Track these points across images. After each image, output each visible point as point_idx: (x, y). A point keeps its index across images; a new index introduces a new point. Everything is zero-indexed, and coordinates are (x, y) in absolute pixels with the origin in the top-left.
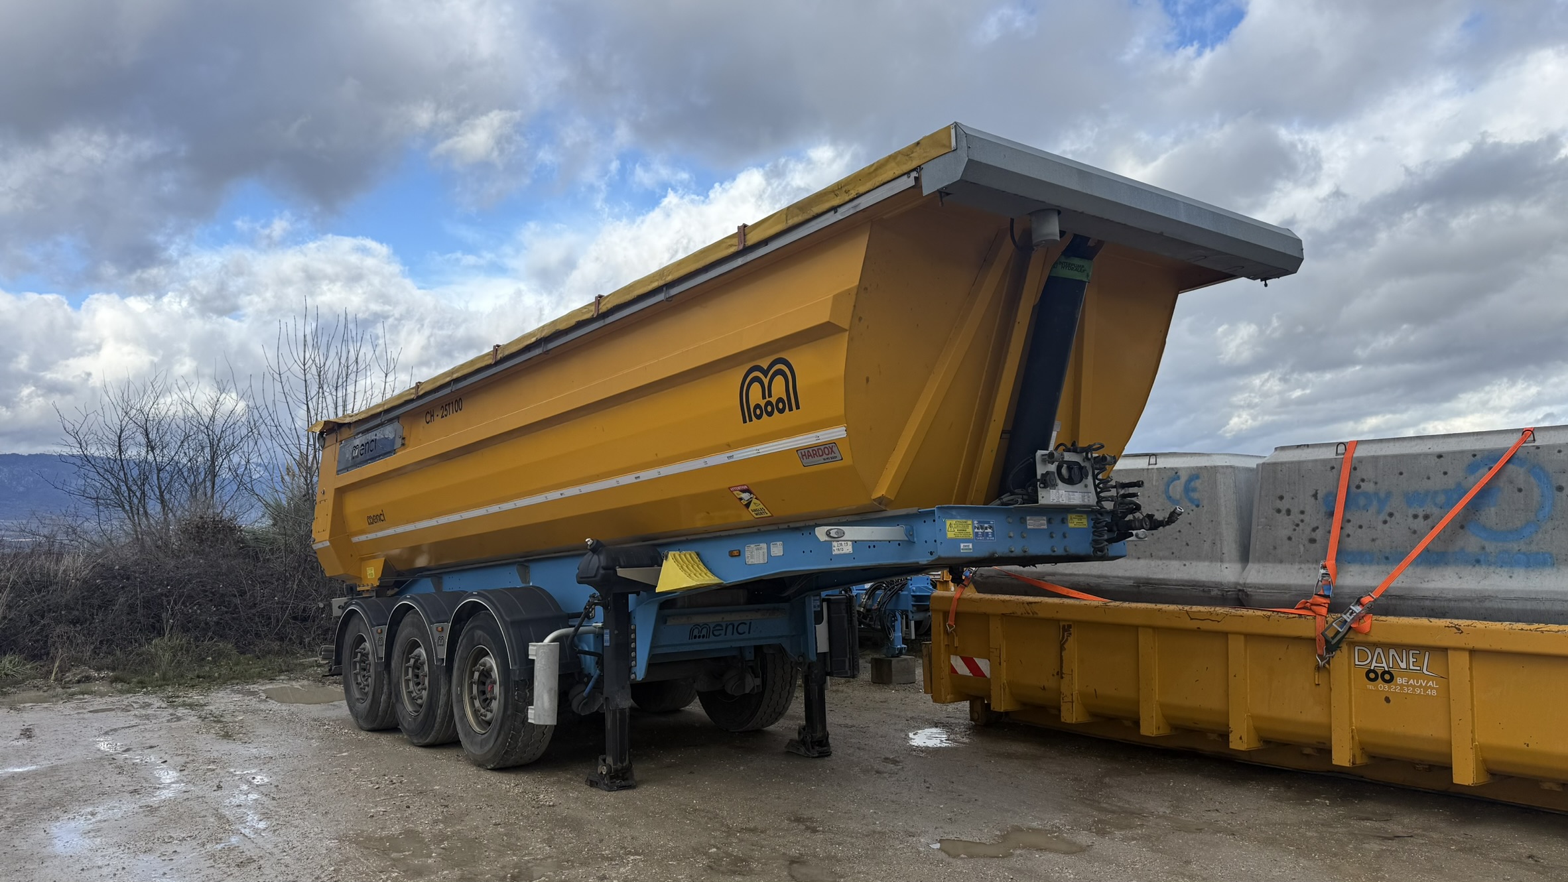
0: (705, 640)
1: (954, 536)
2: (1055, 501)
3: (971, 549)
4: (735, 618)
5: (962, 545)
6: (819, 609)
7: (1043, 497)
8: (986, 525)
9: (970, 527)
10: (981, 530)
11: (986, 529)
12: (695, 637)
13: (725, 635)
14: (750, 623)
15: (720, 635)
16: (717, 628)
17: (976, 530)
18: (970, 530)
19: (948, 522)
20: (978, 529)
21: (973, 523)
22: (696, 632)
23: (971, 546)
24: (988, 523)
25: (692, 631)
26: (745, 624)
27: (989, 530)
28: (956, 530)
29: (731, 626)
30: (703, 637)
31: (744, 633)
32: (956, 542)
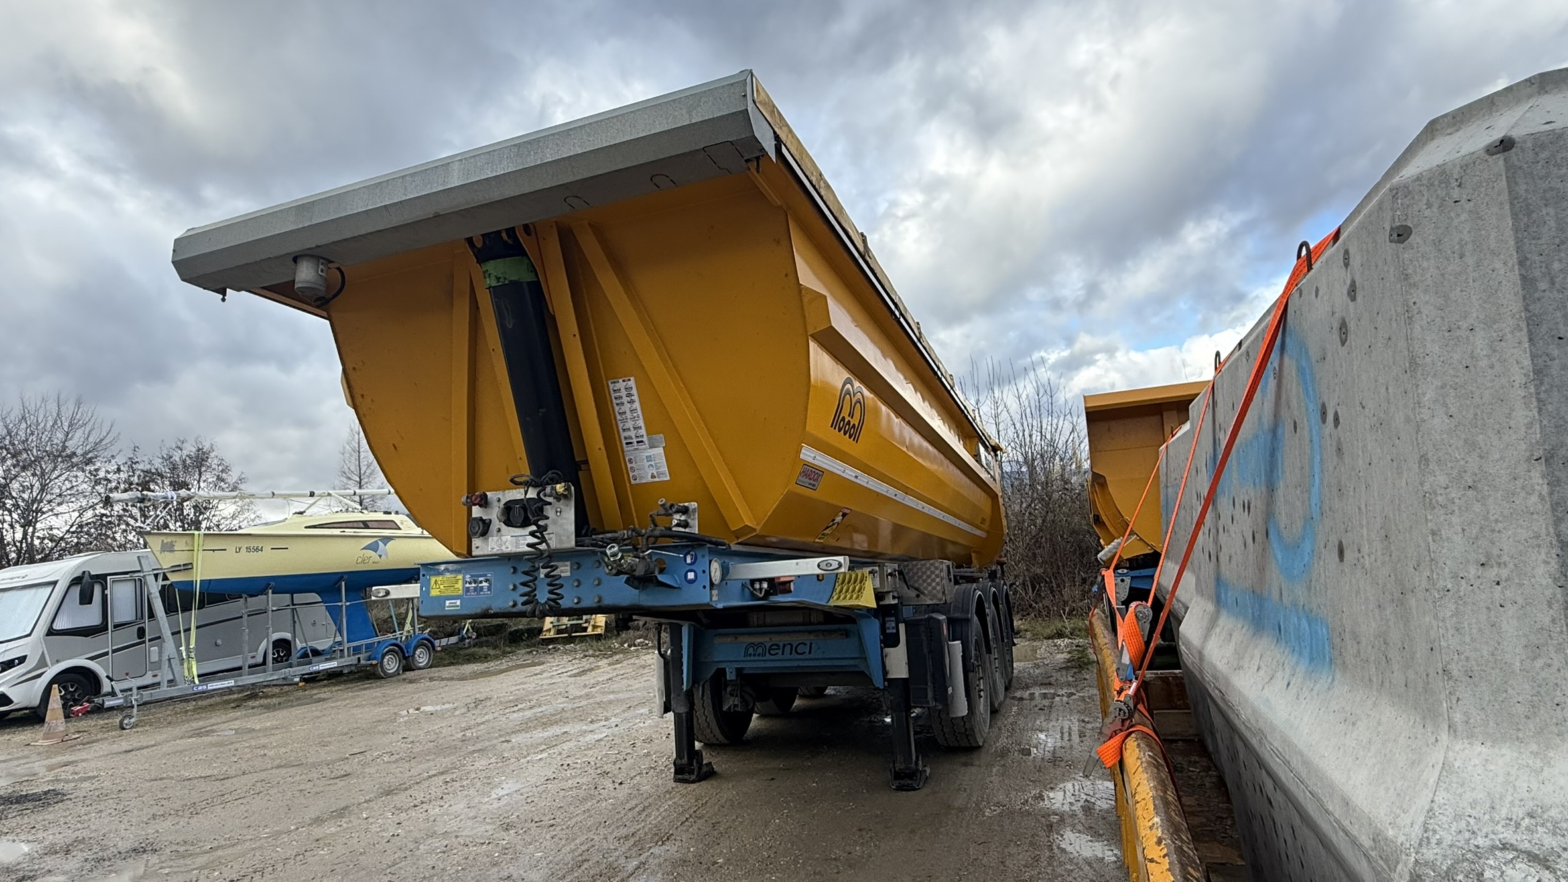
0: (761, 658)
1: (439, 593)
2: (495, 550)
3: (458, 606)
4: (795, 639)
5: (447, 603)
6: (895, 631)
7: (477, 547)
8: (480, 579)
9: (460, 582)
10: (473, 585)
11: (481, 582)
12: (750, 655)
13: (783, 654)
14: (811, 644)
15: (777, 654)
16: (773, 647)
17: (467, 585)
18: (460, 585)
19: (433, 579)
20: (470, 583)
21: (464, 578)
22: (751, 651)
23: (458, 602)
24: (485, 575)
25: (747, 649)
26: (805, 644)
27: (484, 584)
28: (442, 587)
29: (789, 646)
30: (759, 655)
31: (804, 653)
32: (441, 599)
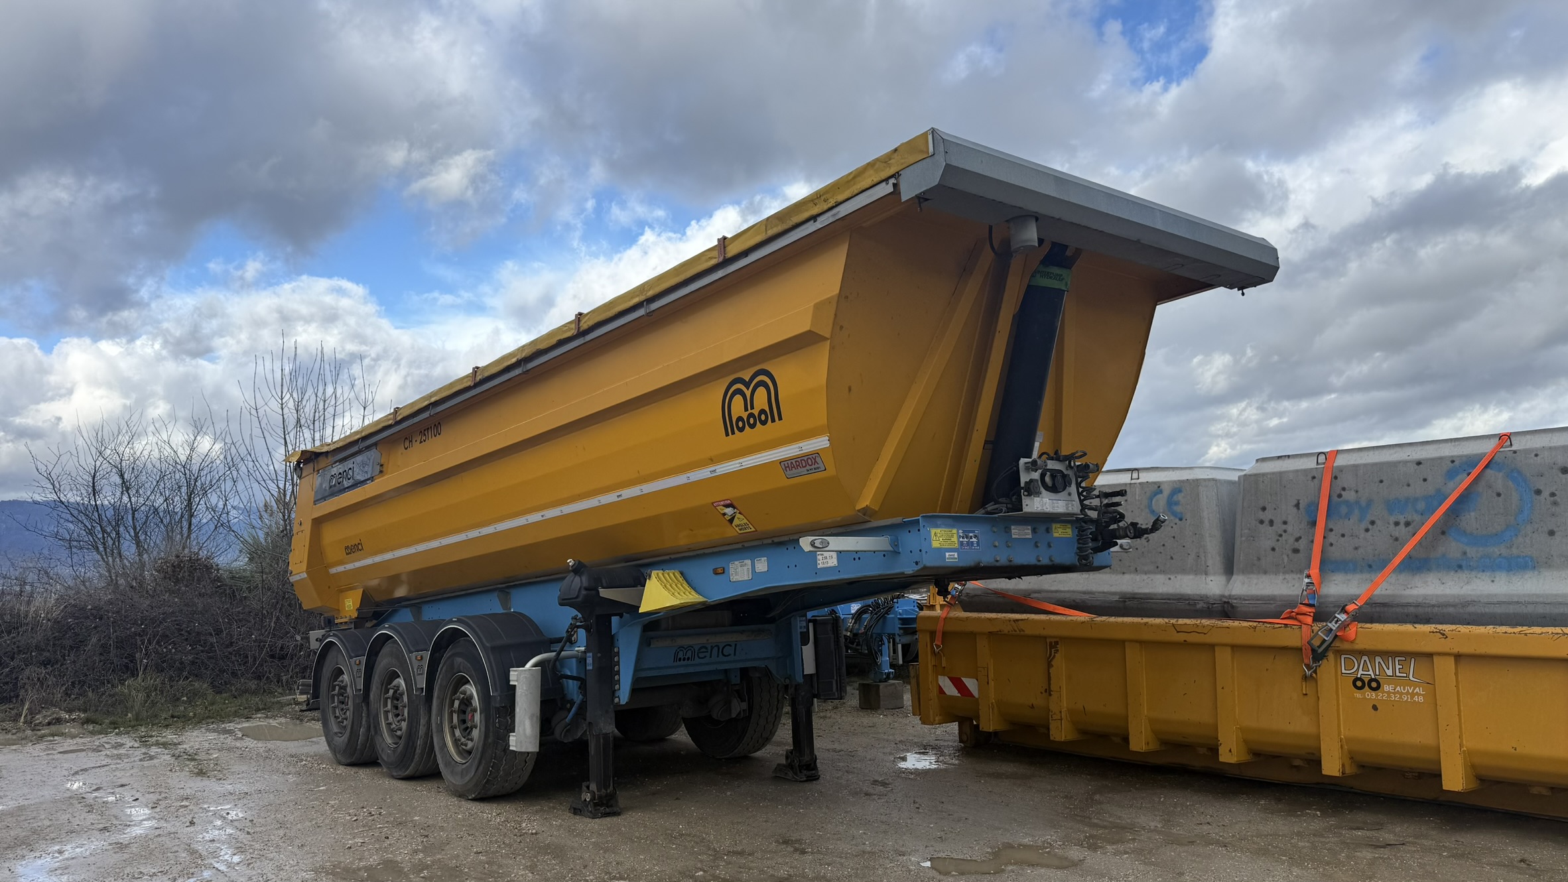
0: (690, 662)
1: (939, 545)
2: (1039, 509)
3: (956, 559)
4: (721, 639)
5: (947, 554)
6: (805, 630)
7: (1027, 505)
8: (971, 534)
9: (955, 536)
10: (966, 540)
11: (971, 538)
12: (680, 660)
13: (711, 657)
14: (736, 645)
15: (705, 657)
16: (702, 650)
17: (961, 539)
18: (955, 539)
19: (933, 531)
20: (963, 538)
21: (958, 533)
22: (681, 655)
23: (956, 556)
24: (973, 532)
25: (676, 654)
26: (730, 645)
27: (974, 540)
28: (941, 539)
29: (716, 648)
30: (688, 659)
31: (729, 655)
32: (941, 551)
